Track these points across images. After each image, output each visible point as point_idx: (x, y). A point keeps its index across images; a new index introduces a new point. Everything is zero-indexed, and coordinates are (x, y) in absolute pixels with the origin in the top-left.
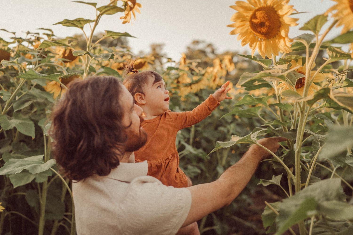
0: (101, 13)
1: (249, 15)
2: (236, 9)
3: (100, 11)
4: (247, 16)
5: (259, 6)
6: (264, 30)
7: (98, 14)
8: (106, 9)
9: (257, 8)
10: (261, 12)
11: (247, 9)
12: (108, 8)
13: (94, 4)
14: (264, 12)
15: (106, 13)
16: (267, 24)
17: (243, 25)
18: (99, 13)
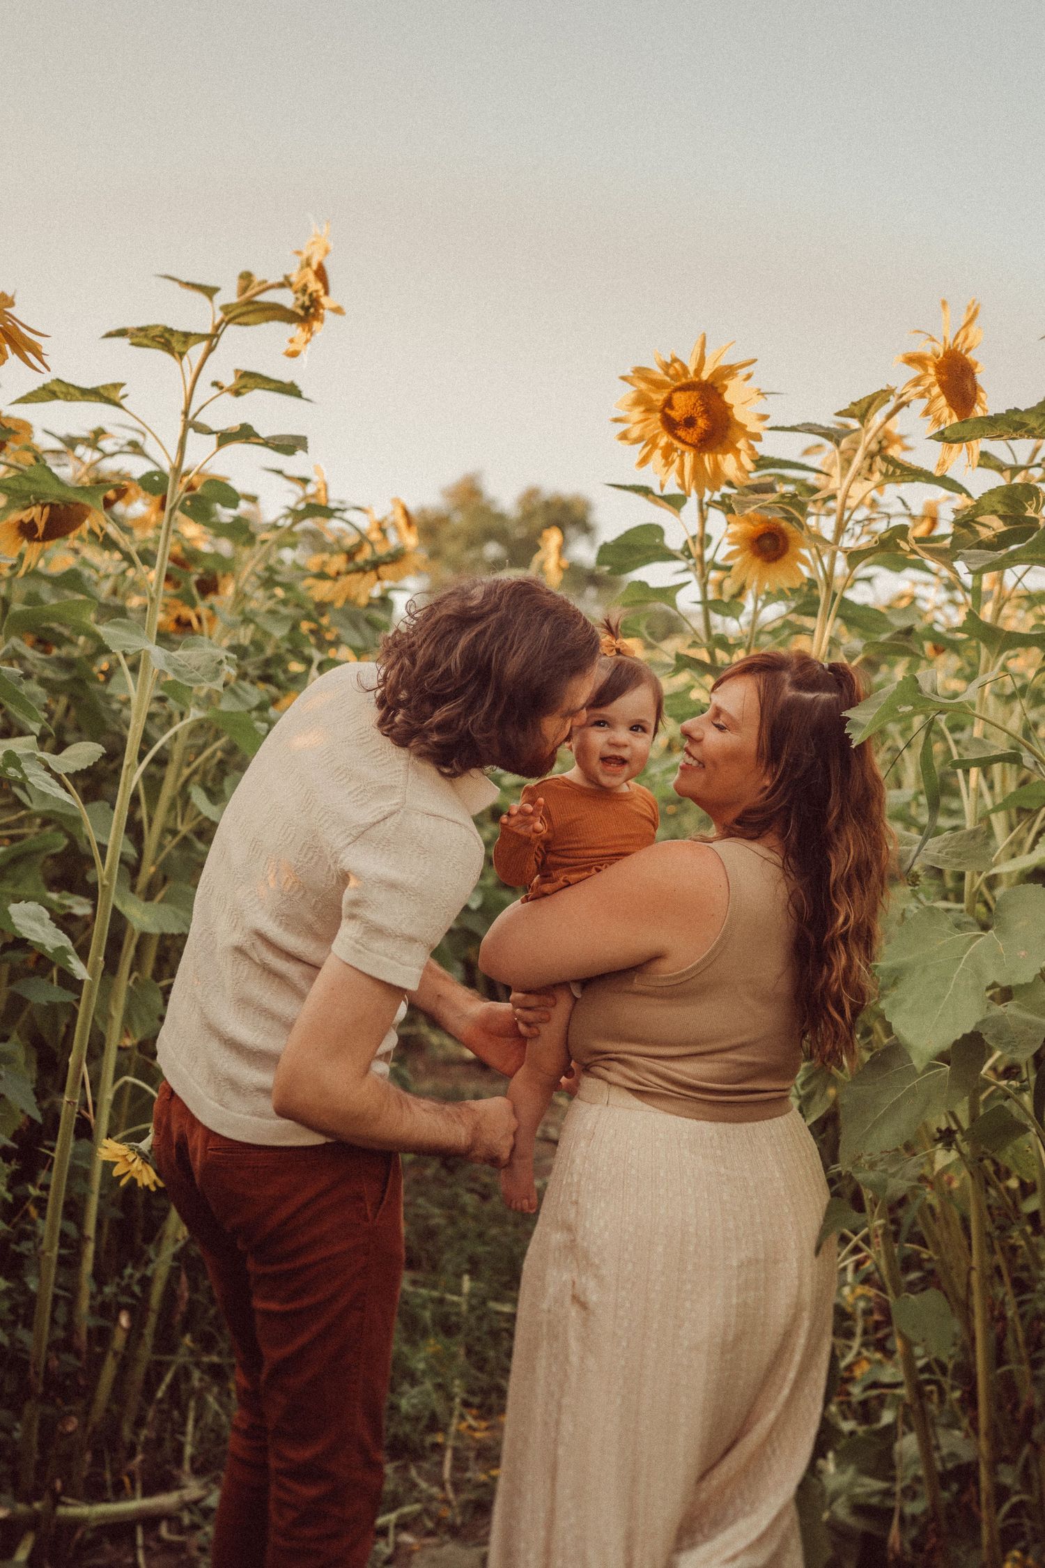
0: (226, 319)
1: (659, 397)
2: (632, 384)
3: (226, 314)
4: (657, 400)
5: (684, 380)
6: (692, 435)
7: (217, 321)
8: (245, 309)
9: (678, 384)
10: (688, 393)
11: (658, 385)
12: (251, 308)
13: (210, 292)
14: (695, 393)
15: (241, 320)
16: (701, 423)
17: (645, 420)
18: (219, 316)
